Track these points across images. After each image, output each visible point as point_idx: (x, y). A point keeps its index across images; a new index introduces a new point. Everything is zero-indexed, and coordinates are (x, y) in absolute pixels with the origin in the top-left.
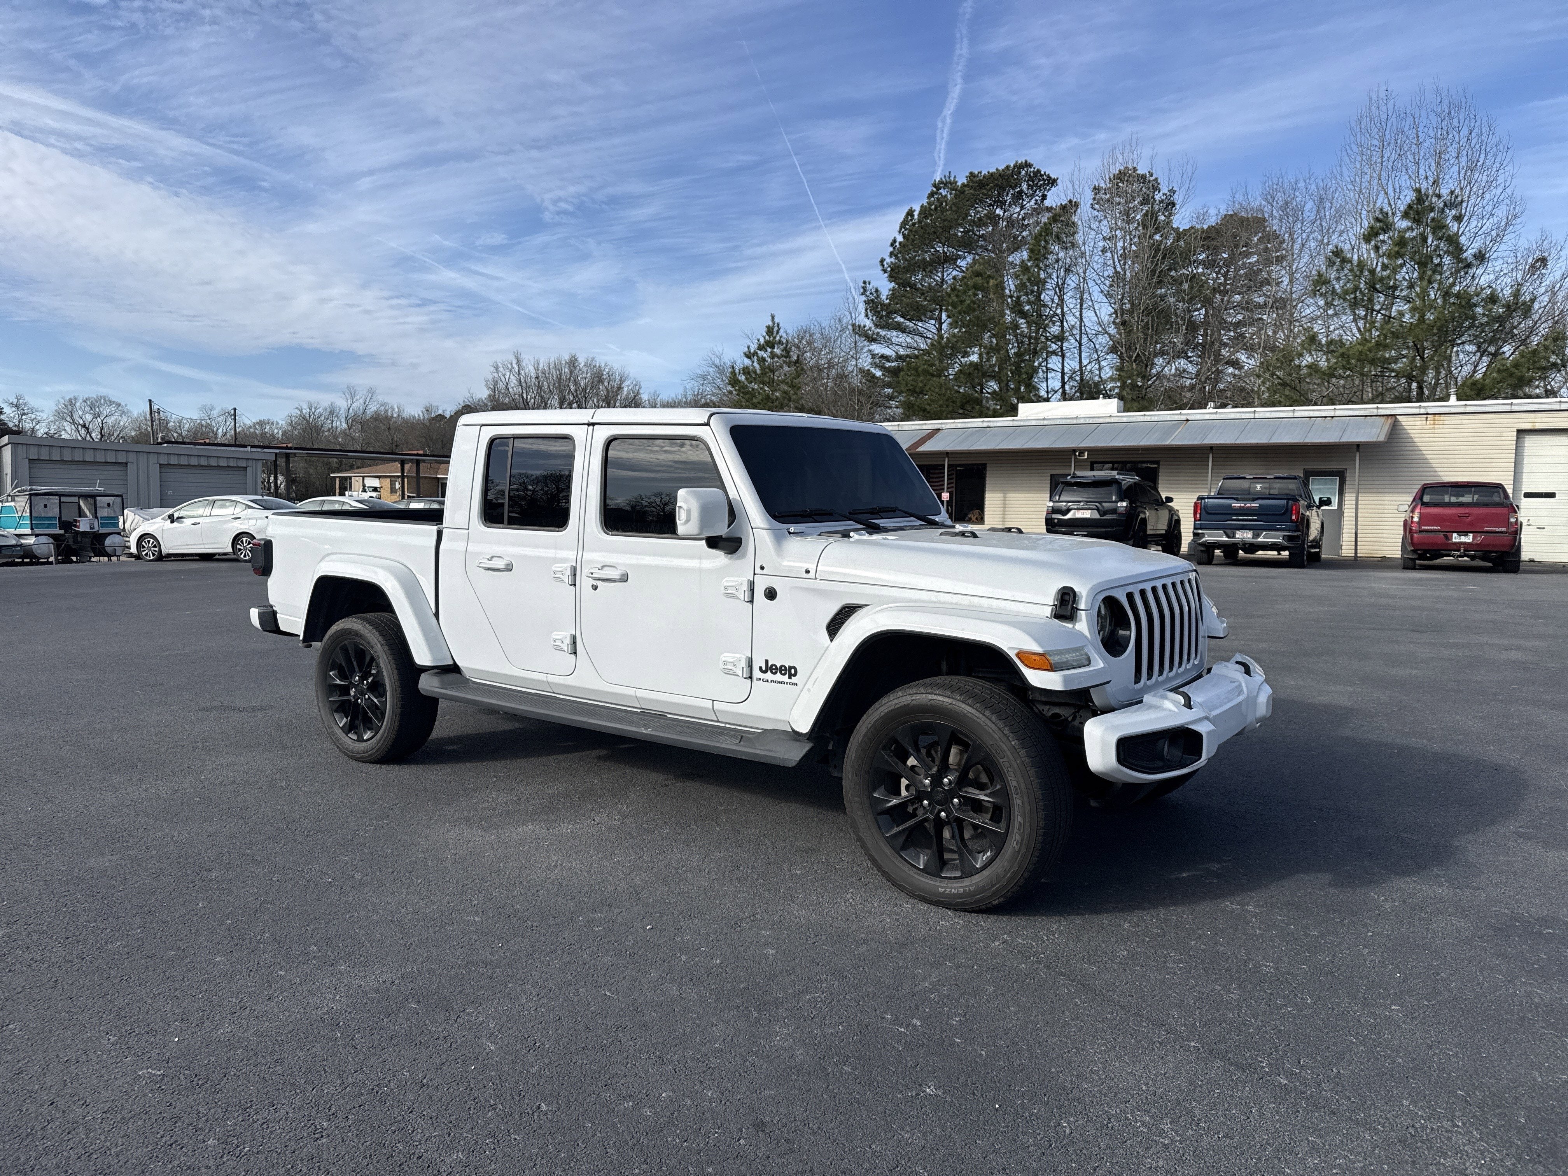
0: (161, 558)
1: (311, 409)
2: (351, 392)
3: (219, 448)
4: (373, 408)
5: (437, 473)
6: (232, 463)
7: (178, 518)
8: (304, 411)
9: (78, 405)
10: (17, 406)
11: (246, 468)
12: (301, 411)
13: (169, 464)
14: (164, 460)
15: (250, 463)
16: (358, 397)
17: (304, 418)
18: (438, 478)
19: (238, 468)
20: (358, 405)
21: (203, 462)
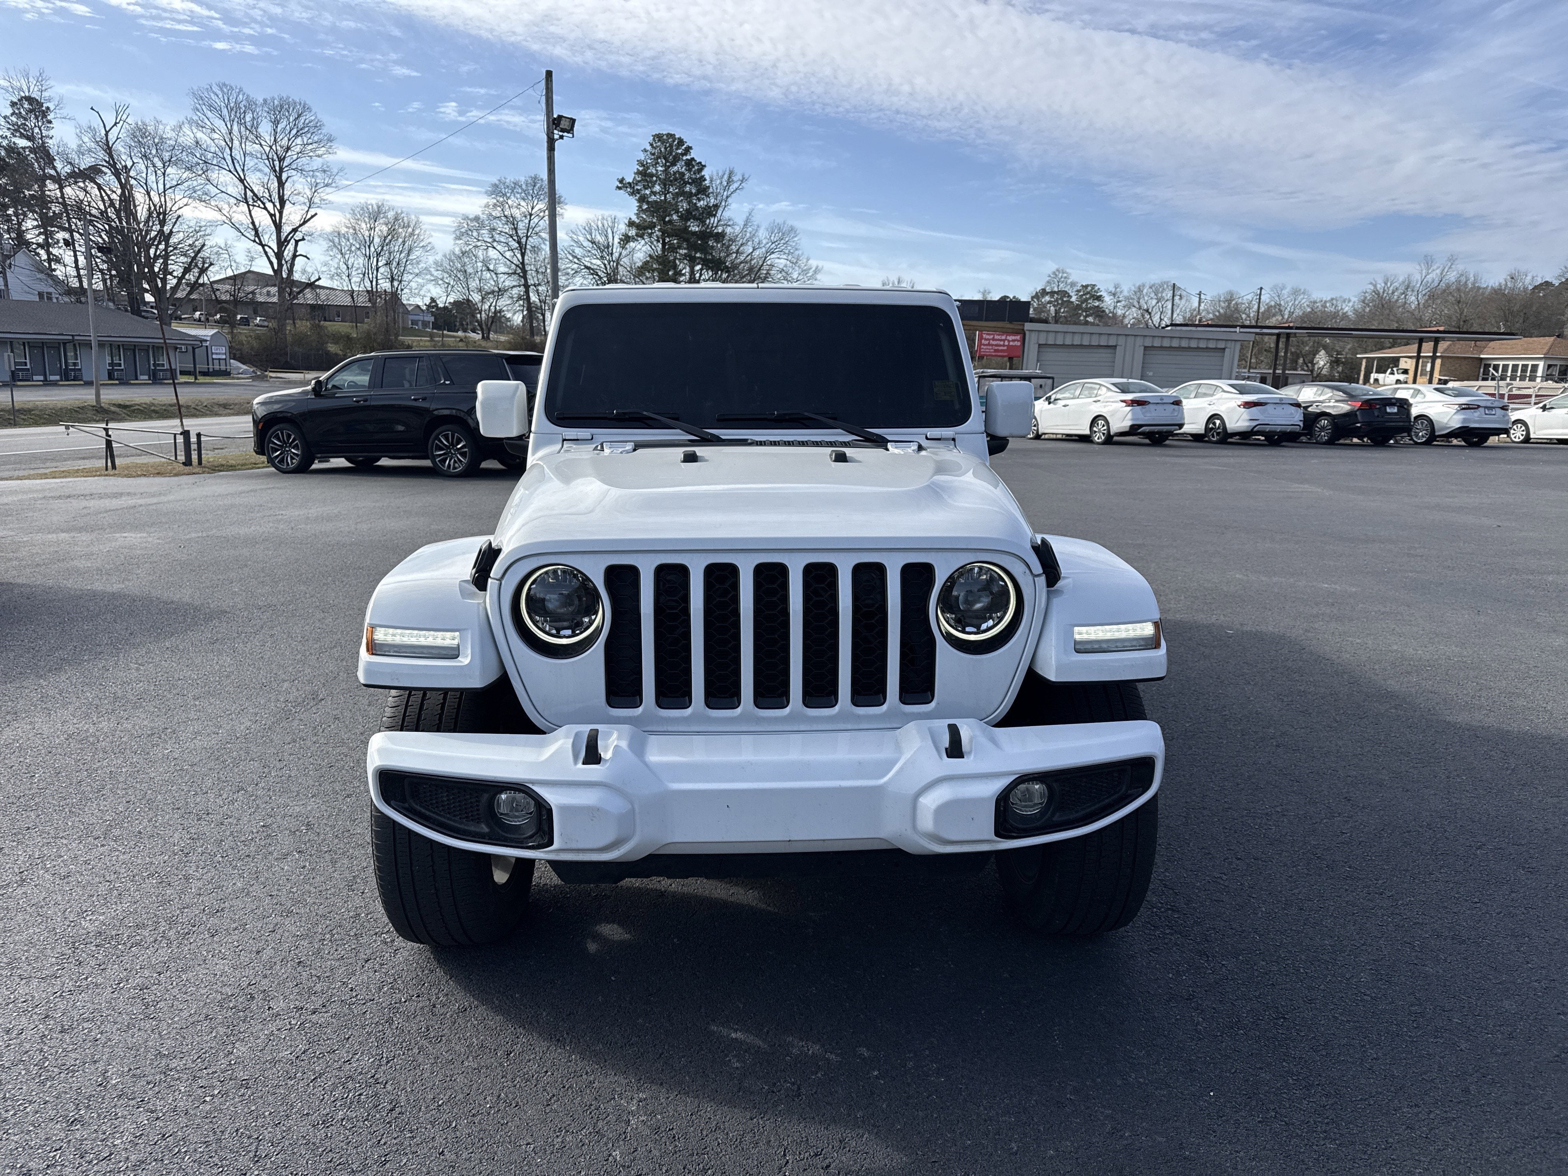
0: (1038, 437)
1: (1386, 284)
2: (1428, 261)
3: (1218, 329)
4: (1452, 277)
5: (1481, 352)
6: (1212, 345)
7: (1056, 400)
8: (1379, 286)
9: (1145, 291)
10: (1114, 295)
11: (1224, 349)
12: (1375, 286)
13: (1153, 347)
14: (1148, 343)
15: (1229, 344)
16: (1435, 267)
17: (1378, 294)
18: (1482, 359)
19: (1216, 349)
20: (1433, 276)
21: (1184, 344)
